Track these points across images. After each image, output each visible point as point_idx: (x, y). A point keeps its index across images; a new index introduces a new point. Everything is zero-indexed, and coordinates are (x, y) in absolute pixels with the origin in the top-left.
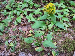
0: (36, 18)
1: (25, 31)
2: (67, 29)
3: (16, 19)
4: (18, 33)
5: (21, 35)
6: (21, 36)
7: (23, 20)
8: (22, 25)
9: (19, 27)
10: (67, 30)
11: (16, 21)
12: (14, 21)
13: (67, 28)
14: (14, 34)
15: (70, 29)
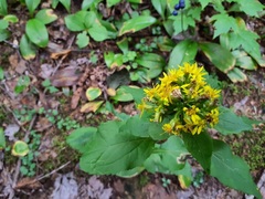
0: (113, 21)
1: (71, 88)
2: (244, 77)
3: (24, 25)
4: (42, 96)
5: (55, 104)
6: (55, 112)
7: (57, 28)
8: (53, 56)
9: (44, 66)
10: (246, 83)
11: (28, 40)
12: (19, 39)
13: (247, 72)
14: (26, 98)
15: (260, 77)
